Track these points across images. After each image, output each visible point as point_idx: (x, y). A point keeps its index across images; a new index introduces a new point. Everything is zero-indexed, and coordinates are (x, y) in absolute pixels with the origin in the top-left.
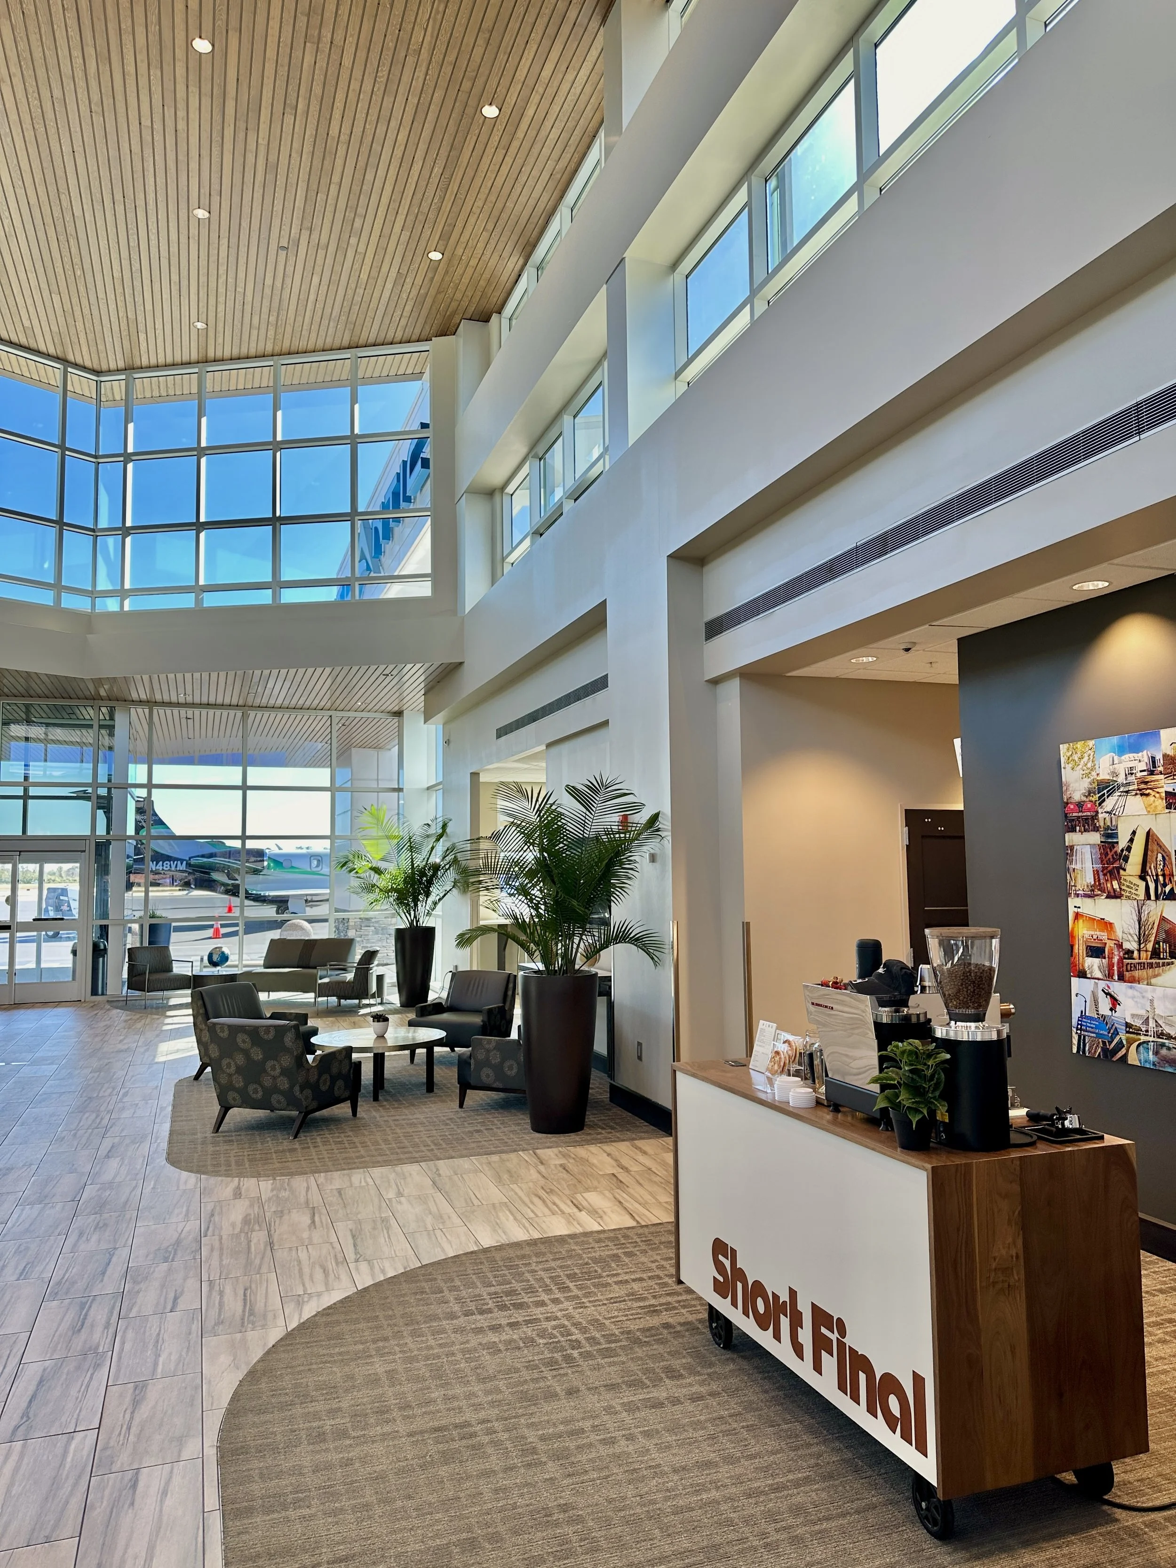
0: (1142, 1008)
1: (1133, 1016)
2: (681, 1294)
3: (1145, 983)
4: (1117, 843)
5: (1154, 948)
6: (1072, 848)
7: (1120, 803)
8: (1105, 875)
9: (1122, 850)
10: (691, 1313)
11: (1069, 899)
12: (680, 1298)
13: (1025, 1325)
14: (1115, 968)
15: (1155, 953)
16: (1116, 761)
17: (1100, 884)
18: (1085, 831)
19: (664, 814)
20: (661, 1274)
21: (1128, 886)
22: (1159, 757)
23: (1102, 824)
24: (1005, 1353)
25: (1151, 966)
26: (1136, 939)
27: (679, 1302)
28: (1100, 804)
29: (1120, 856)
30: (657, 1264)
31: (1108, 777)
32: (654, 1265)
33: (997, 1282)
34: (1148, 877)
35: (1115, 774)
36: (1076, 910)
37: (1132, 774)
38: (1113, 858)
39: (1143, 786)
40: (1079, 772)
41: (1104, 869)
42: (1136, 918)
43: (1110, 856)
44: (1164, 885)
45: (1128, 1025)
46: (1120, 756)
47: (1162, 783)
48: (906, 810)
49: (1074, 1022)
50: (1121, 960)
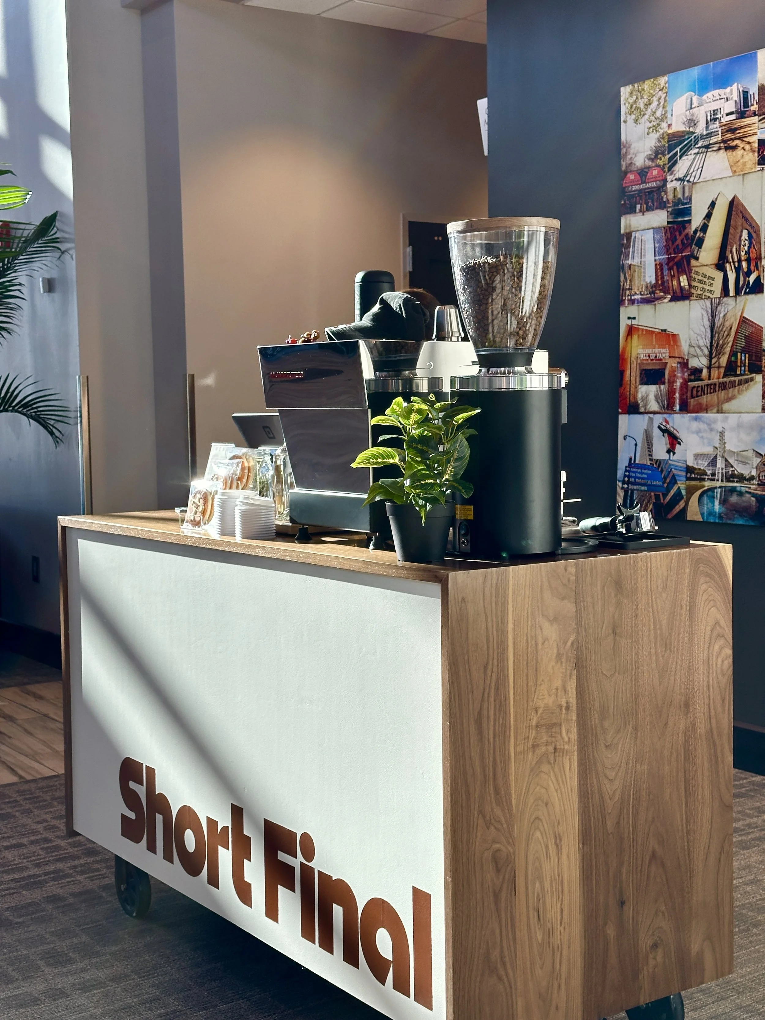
0: (709, 444)
1: (697, 456)
2: (78, 858)
3: (715, 410)
4: (689, 221)
5: (729, 362)
6: (629, 235)
7: (697, 164)
8: (670, 269)
9: (696, 232)
10: (91, 879)
11: (622, 309)
12: (77, 862)
13: (576, 806)
14: (677, 395)
15: (731, 369)
16: (695, 104)
17: (663, 283)
18: (648, 210)
19: (63, 215)
20: (50, 835)
21: (700, 281)
22: (754, 90)
23: (671, 197)
24: (547, 847)
25: (723, 386)
26: (706, 352)
27: (75, 867)
28: (670, 169)
29: (692, 240)
30: (45, 824)
31: (682, 128)
32: (40, 827)
33: (538, 745)
34: (728, 266)
35: (692, 122)
36: (629, 322)
37: (715, 120)
38: (683, 243)
39: (729, 136)
40: (644, 124)
41: (669, 260)
42: (707, 323)
43: (679, 242)
44: (748, 273)
45: (689, 470)
46: (700, 95)
47: (754, 129)
48: (409, 222)
49: (620, 473)
50: (684, 385)
